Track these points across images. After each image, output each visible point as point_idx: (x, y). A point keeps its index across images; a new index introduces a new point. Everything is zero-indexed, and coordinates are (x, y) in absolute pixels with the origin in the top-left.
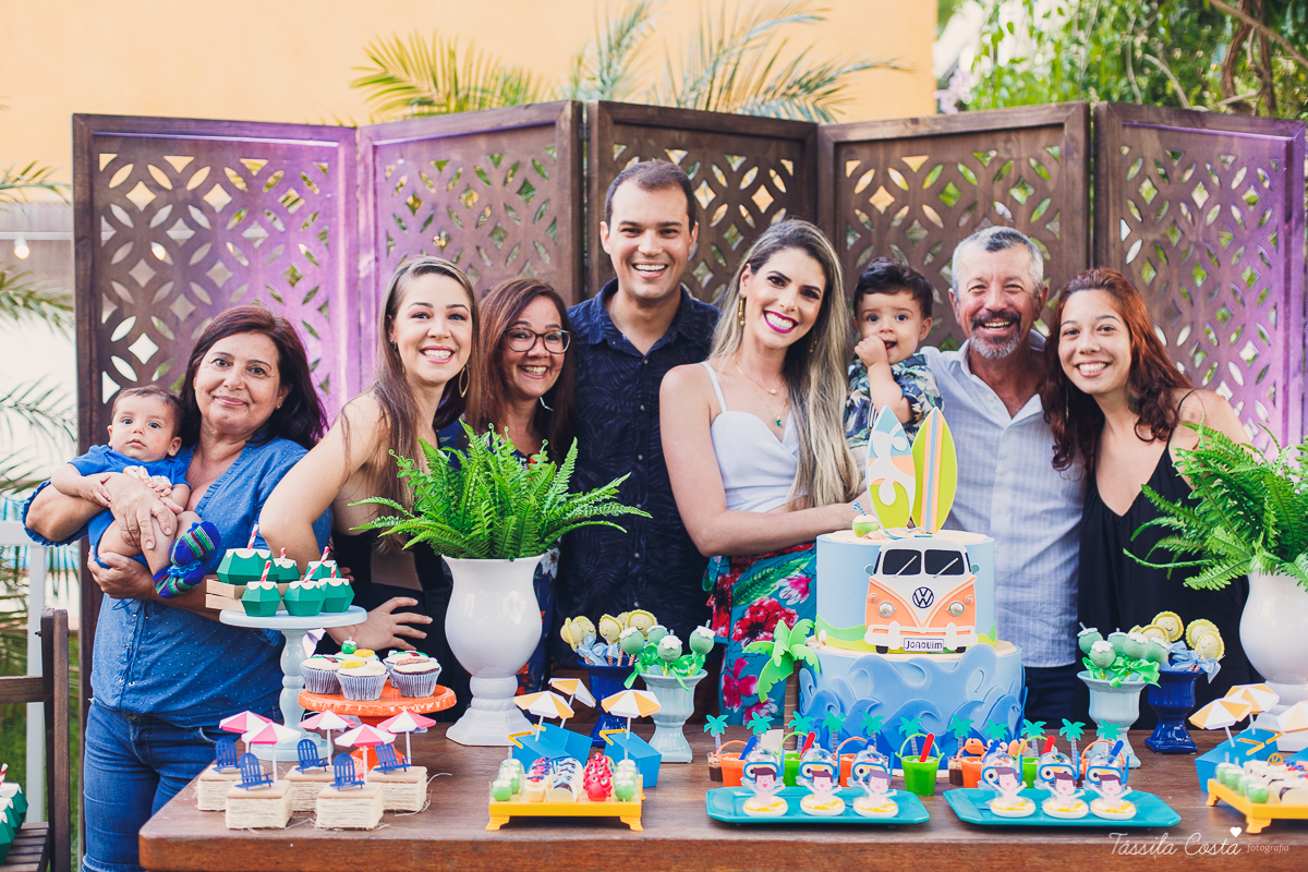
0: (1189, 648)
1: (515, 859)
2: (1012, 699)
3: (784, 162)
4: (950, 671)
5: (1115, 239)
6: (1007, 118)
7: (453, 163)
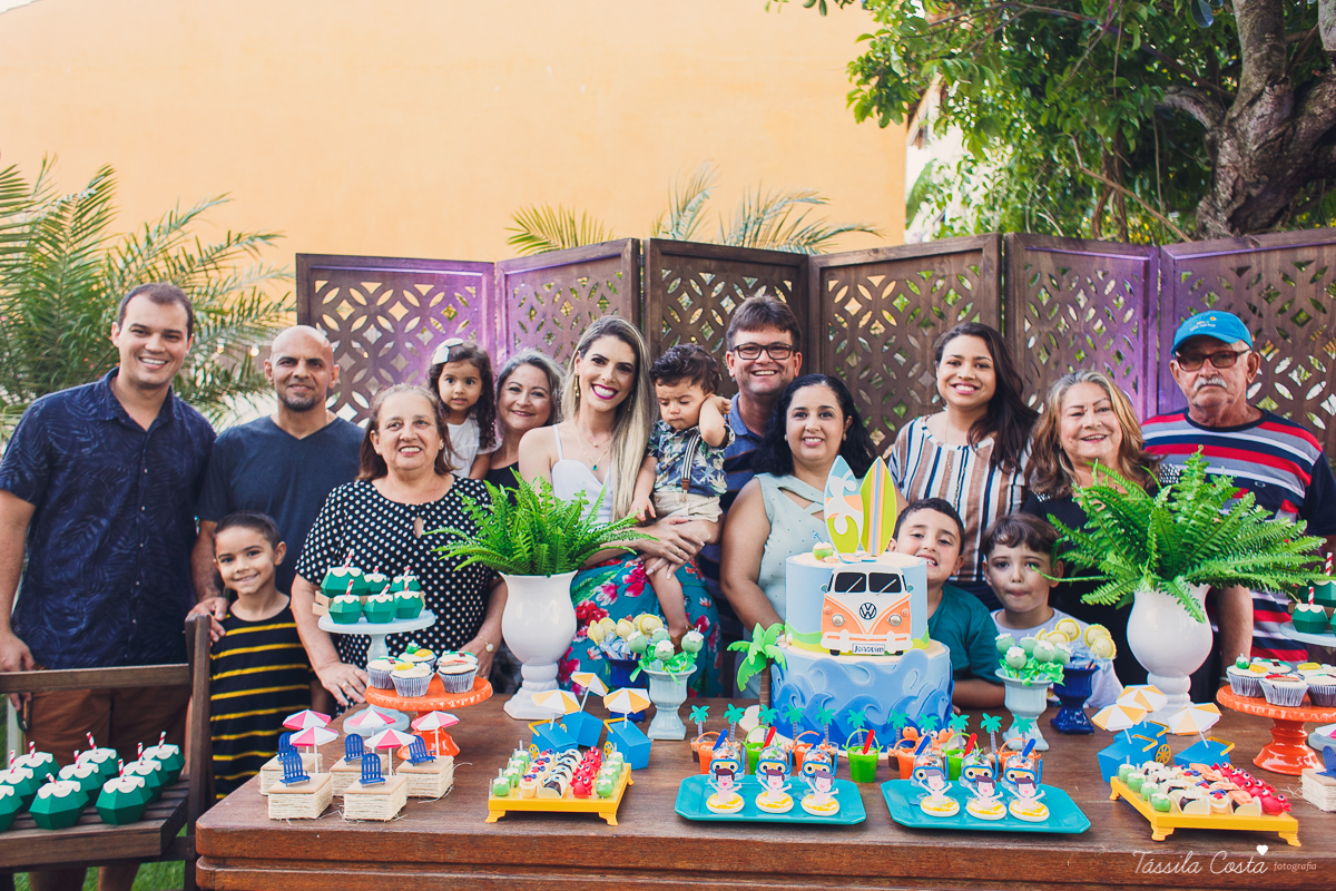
1: (506, 851)
2: (942, 693)
3: (785, 282)
4: (890, 672)
5: (1020, 331)
6: (941, 247)
7: (556, 285)
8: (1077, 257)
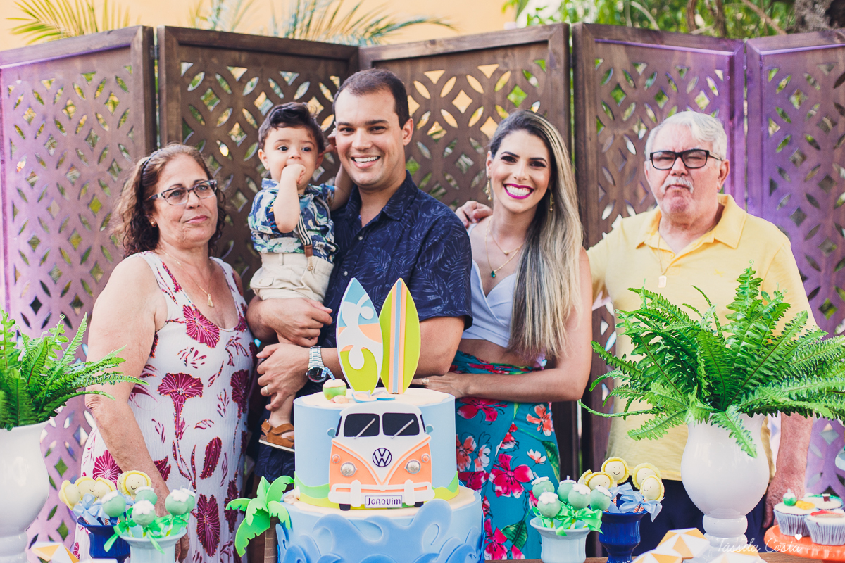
0: (635, 489)
2: (468, 548)
3: (333, 78)
4: (406, 527)
5: (591, 134)
6: (503, 38)
7: (57, 82)
8: (654, 52)
